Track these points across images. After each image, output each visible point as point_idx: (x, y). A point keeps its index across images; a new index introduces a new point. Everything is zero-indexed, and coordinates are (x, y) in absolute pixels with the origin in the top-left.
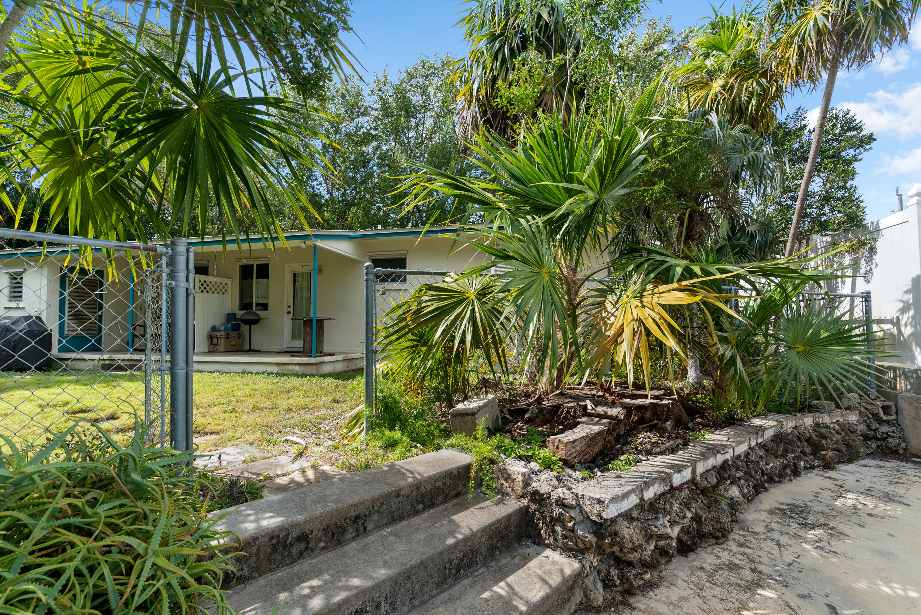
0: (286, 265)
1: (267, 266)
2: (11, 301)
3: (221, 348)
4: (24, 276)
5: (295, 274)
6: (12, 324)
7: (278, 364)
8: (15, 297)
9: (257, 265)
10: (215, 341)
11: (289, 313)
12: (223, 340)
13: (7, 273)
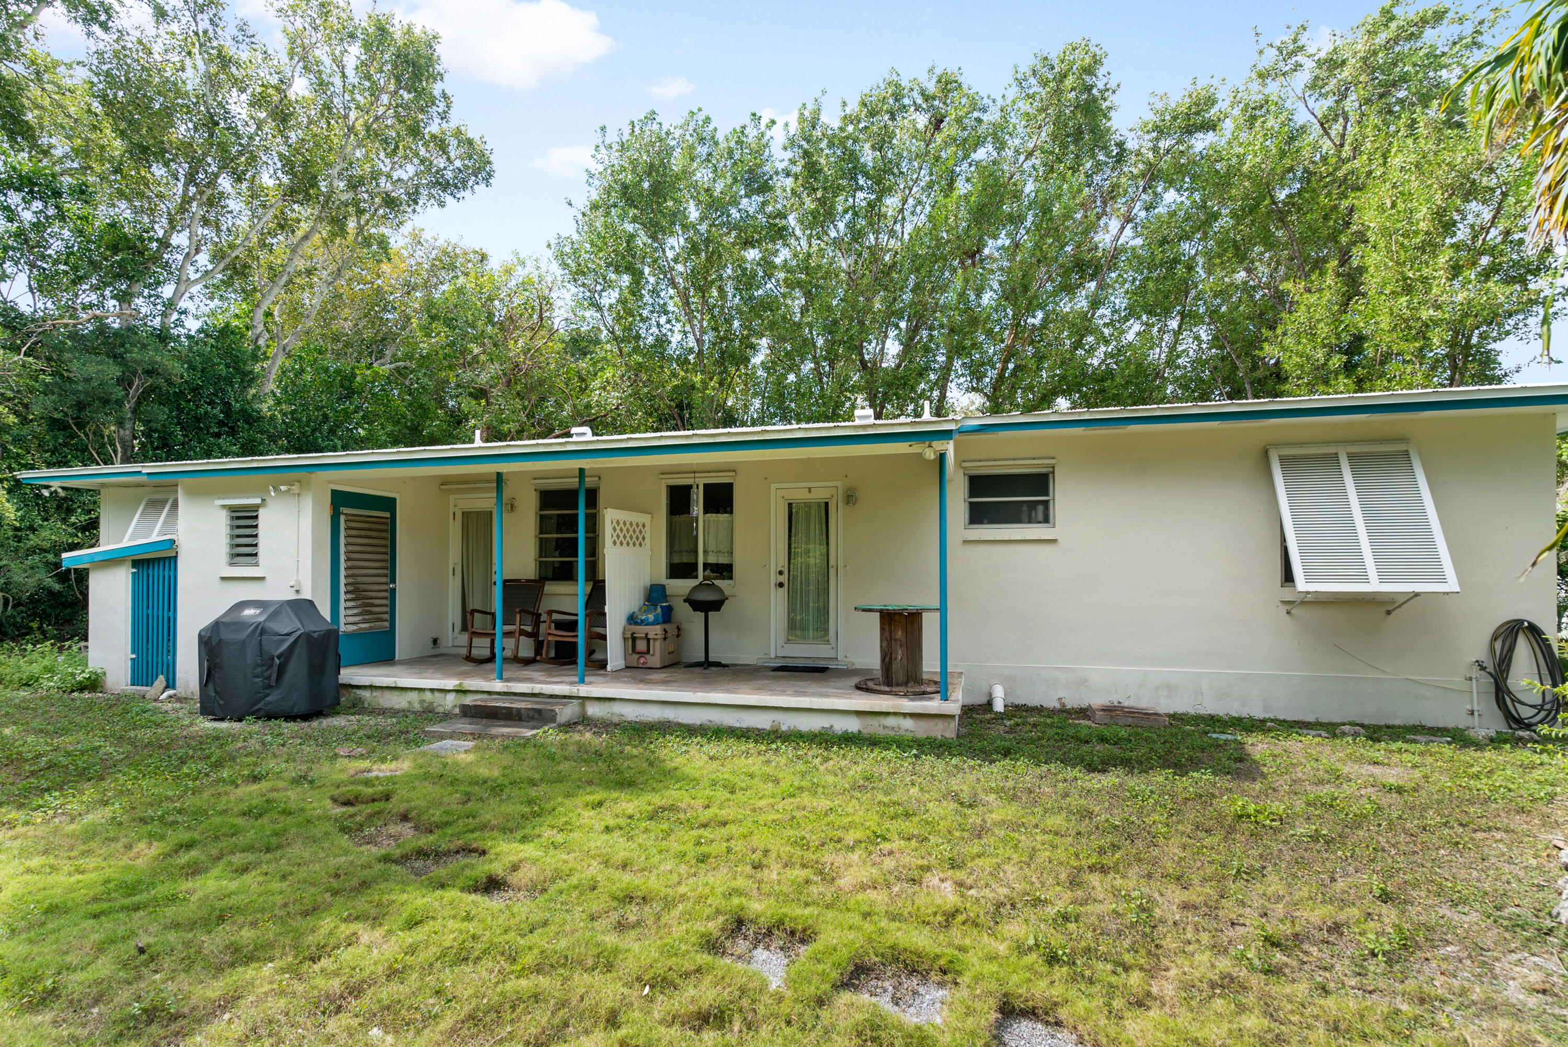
0: (773, 487)
1: (729, 487)
2: (231, 564)
3: (655, 660)
4: (262, 513)
5: (790, 505)
6: (270, 618)
7: (859, 713)
8: (239, 555)
9: (705, 485)
10: (641, 645)
11: (781, 585)
12: (658, 644)
13: (224, 506)
